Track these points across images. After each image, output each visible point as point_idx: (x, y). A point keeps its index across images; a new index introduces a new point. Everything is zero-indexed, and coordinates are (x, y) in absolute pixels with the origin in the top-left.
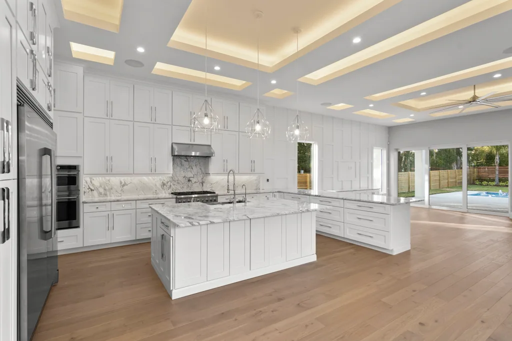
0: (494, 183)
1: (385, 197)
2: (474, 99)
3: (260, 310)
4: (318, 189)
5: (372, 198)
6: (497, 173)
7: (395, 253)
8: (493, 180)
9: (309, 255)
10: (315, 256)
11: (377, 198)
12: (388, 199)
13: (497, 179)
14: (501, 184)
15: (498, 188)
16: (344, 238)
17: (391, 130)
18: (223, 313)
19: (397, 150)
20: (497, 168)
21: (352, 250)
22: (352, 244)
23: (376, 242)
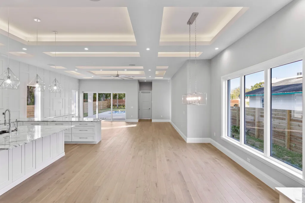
0: (117, 107)
1: (77, 118)
2: (118, 76)
3: (57, 180)
4: (41, 117)
5: (71, 119)
6: (118, 102)
7: (97, 143)
8: (116, 106)
9: (62, 153)
10: (64, 153)
11: (74, 119)
12: (79, 119)
13: (117, 105)
14: (119, 107)
15: (118, 109)
16: (72, 142)
17: (80, 81)
18: (38, 190)
19: (83, 92)
20: (118, 100)
21: (78, 147)
22: (76, 144)
23: (89, 140)
